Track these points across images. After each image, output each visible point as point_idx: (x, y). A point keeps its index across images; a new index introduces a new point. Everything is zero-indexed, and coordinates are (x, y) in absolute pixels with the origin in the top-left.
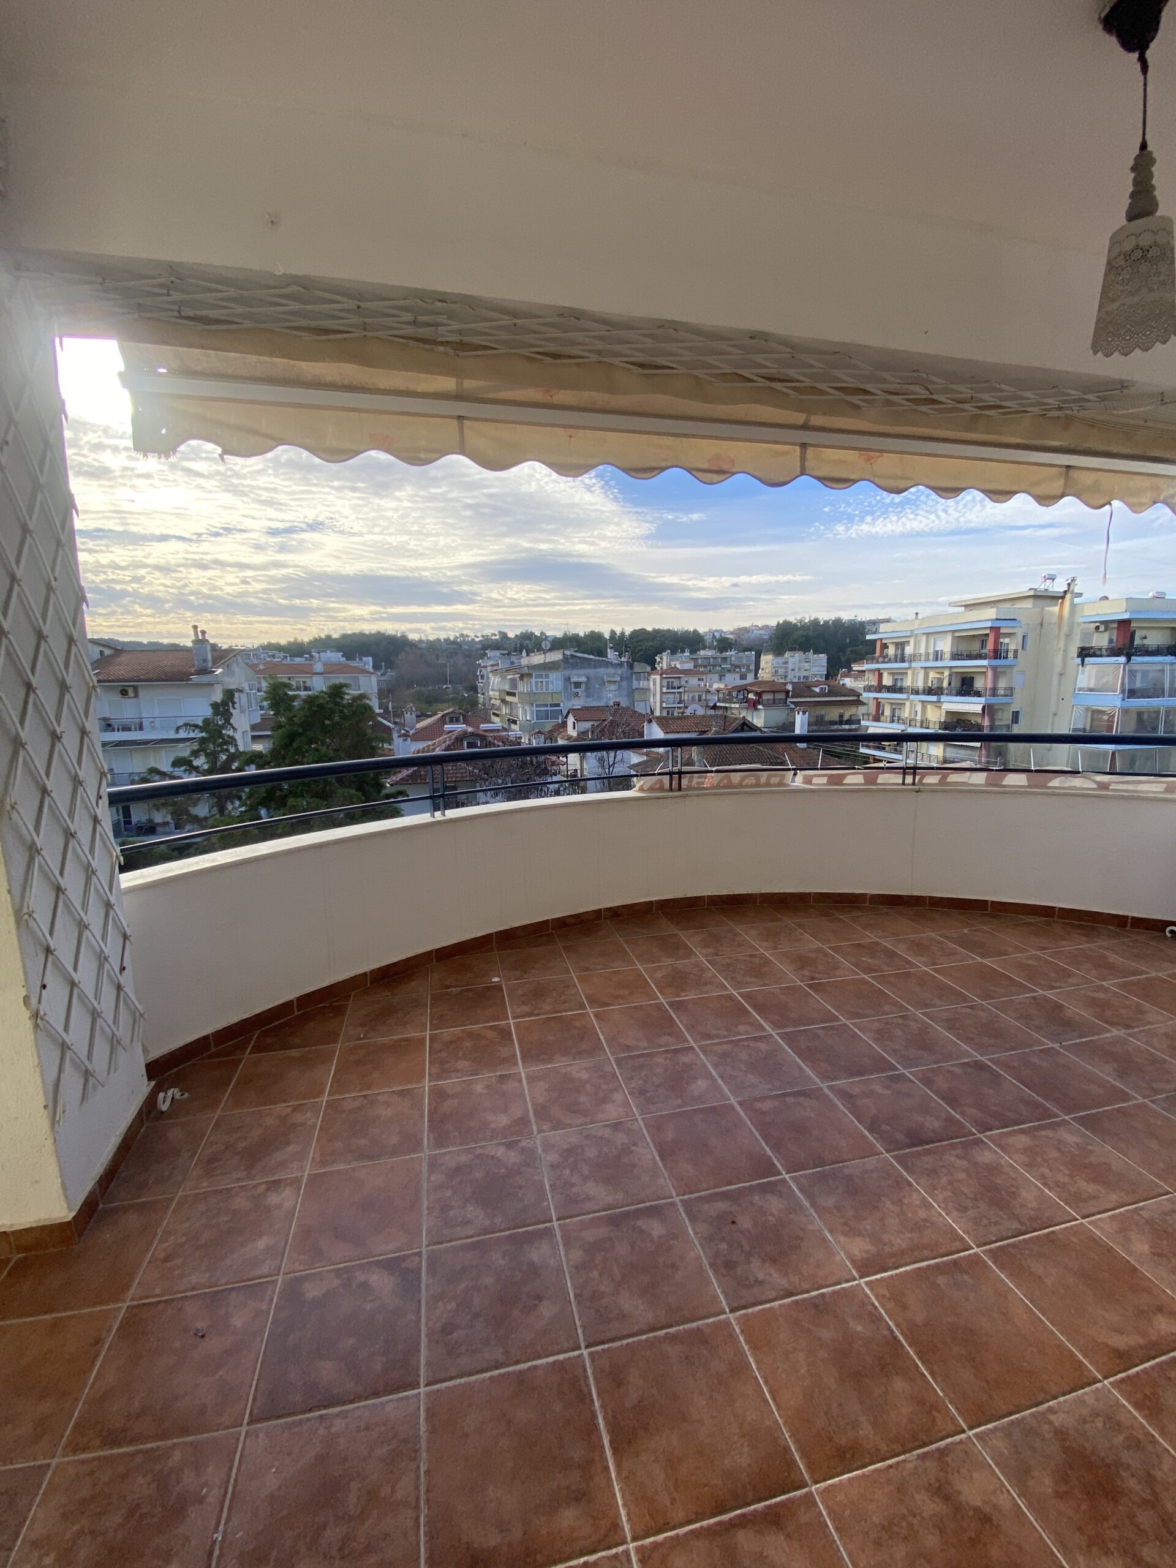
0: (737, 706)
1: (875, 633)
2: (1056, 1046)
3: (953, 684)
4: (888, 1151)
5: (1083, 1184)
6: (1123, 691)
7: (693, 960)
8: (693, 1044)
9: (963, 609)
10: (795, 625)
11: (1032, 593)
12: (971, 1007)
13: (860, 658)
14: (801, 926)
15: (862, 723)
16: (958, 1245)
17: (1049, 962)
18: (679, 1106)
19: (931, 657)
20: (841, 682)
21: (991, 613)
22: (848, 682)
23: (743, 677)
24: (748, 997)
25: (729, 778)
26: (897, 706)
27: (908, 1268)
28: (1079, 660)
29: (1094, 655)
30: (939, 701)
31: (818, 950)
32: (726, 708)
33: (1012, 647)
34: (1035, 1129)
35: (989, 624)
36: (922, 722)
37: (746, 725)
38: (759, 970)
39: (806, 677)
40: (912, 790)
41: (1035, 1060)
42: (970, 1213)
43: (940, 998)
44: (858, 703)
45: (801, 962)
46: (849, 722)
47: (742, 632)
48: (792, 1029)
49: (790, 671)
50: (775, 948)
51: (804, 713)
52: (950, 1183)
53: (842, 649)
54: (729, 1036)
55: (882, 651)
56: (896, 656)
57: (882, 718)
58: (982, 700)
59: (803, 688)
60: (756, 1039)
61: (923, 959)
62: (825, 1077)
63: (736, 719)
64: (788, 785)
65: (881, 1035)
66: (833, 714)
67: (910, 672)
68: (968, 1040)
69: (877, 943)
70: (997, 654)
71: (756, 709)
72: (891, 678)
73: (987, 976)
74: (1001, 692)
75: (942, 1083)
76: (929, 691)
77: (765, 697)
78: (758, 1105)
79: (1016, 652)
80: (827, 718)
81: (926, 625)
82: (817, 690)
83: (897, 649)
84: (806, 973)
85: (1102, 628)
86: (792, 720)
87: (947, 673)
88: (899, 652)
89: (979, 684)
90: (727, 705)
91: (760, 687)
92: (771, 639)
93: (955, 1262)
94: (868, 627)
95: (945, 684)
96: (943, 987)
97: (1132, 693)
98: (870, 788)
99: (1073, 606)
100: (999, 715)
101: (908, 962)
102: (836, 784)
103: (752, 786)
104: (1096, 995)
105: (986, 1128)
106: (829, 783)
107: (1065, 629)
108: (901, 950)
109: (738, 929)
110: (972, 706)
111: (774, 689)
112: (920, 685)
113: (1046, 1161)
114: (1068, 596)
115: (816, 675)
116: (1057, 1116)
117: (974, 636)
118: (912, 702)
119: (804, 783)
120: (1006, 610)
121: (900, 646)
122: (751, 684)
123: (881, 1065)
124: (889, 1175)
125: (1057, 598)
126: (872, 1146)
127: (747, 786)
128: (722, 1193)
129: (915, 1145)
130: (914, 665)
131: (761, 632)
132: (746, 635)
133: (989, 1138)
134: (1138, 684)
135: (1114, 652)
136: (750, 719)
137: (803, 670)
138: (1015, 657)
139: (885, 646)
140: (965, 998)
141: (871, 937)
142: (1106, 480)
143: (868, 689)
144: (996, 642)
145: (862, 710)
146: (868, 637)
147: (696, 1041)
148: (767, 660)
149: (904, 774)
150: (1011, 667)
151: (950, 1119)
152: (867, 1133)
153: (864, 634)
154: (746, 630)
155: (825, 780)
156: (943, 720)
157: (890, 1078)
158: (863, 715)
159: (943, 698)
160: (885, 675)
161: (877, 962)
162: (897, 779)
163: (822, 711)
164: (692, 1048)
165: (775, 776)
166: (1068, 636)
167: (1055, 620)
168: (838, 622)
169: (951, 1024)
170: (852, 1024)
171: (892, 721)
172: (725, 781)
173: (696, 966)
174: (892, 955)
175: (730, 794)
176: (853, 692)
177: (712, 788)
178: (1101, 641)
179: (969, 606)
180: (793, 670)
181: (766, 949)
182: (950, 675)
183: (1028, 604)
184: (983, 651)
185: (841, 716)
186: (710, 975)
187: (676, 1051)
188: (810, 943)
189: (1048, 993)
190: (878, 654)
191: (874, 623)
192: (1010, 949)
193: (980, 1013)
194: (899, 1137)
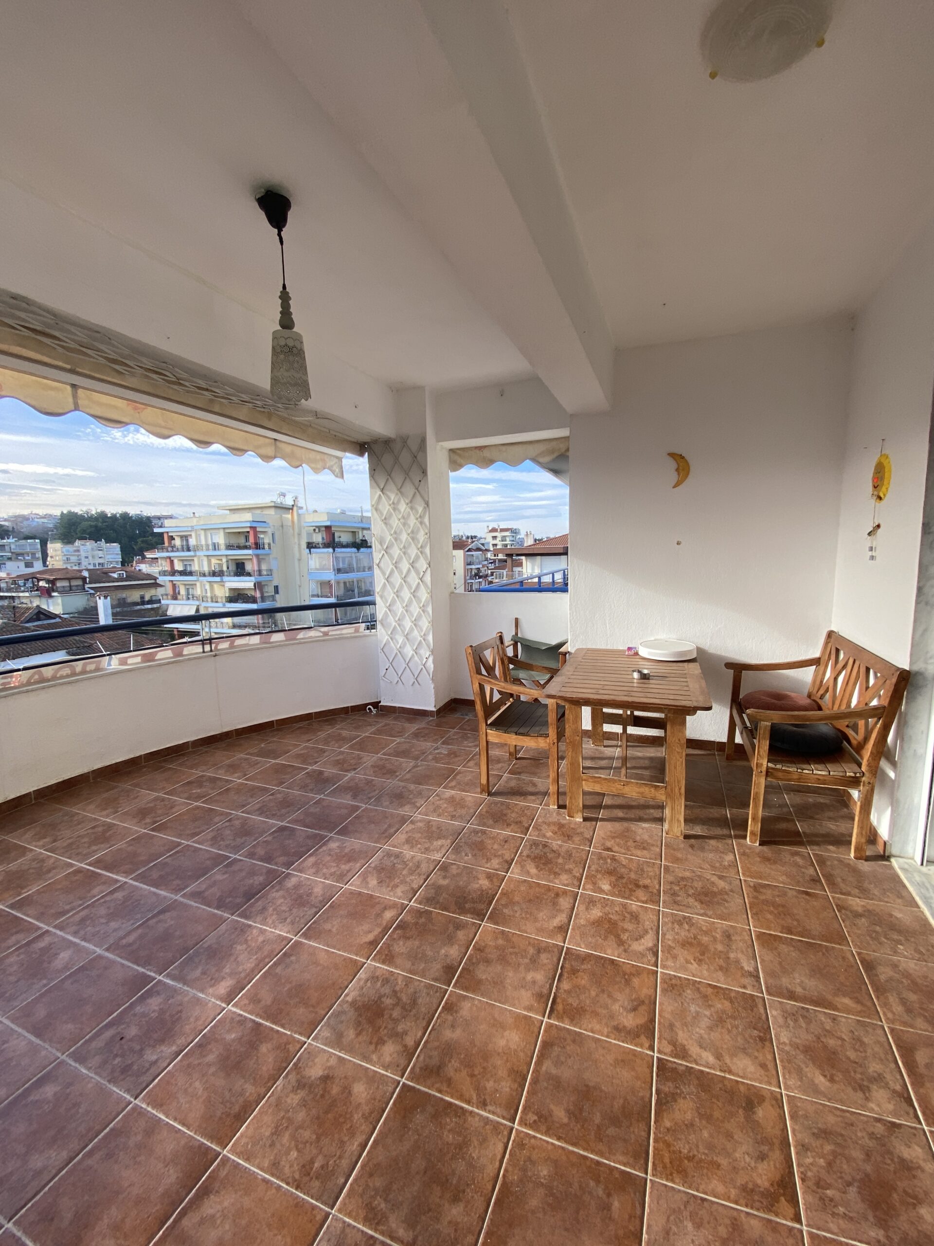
0: (27, 594)
1: (161, 527)
2: (322, 796)
3: (230, 568)
4: (232, 915)
5: (343, 867)
6: (334, 570)
7: (29, 856)
8: (46, 928)
9: (228, 512)
10: (81, 516)
11: (273, 504)
12: (272, 794)
13: (152, 547)
14: (137, 785)
15: (163, 602)
16: (284, 943)
17: (313, 748)
18: (45, 986)
19: (211, 547)
20: (138, 568)
21: (248, 517)
22: (144, 568)
23: (28, 565)
24: (97, 863)
25: (40, 673)
26: (189, 587)
27: (258, 977)
28: (308, 550)
29: (315, 547)
30: (222, 581)
31: (156, 799)
32: (13, 598)
33: (266, 541)
34: (317, 850)
35: (249, 525)
36: (212, 598)
37: (41, 614)
38: (104, 835)
39: (102, 564)
40: (211, 656)
41: (312, 810)
42: (289, 920)
43: (252, 797)
44: (156, 585)
45: (142, 814)
46: (150, 602)
47: (20, 520)
48: (144, 869)
49: (83, 559)
50: (117, 812)
51: (106, 597)
52: (274, 910)
53: (133, 538)
54: (84, 903)
55: (170, 543)
56: (182, 546)
57: (179, 597)
58: (252, 578)
59: (100, 575)
60: (112, 893)
61: (236, 775)
62: (177, 890)
63: (28, 609)
64: (106, 669)
65: (214, 841)
66: (134, 596)
67: (196, 559)
68: (273, 816)
69: (203, 776)
70: (258, 546)
71: (51, 596)
72: (181, 564)
73: (280, 770)
74: (265, 573)
75: (261, 851)
76: (214, 574)
77: (59, 584)
78: (124, 942)
79: (269, 544)
80: (129, 600)
81: (202, 522)
82: (115, 575)
83: (182, 541)
84: (148, 820)
85: (317, 530)
86: (93, 605)
87: (224, 560)
88: (185, 543)
89: (249, 567)
90: (14, 594)
91: (52, 575)
92: (56, 527)
93: (285, 954)
94: (154, 522)
95: (225, 568)
96: (254, 788)
97: (339, 571)
98: (180, 658)
99: (299, 515)
100: (266, 589)
101: (227, 781)
102: (149, 661)
103: (68, 676)
104: (338, 758)
105: (289, 865)
106: (143, 661)
107: (296, 531)
108: (221, 774)
109: (75, 810)
110: (246, 583)
111: (68, 576)
112: (206, 569)
113: (324, 865)
114: (295, 508)
115: (111, 562)
116: (326, 836)
117: (239, 533)
118: (201, 582)
119: (120, 664)
120: (259, 515)
121: (185, 538)
122: (40, 572)
123: (218, 860)
124: (236, 929)
125: (289, 509)
126: (221, 917)
127: (62, 677)
128: (106, 1025)
129: (250, 900)
130: (198, 553)
131: (43, 520)
132: (25, 523)
133: (293, 870)
134: (341, 566)
135: (326, 545)
136: (44, 607)
137: (97, 558)
138: (270, 548)
139: (172, 538)
140: (266, 790)
141: (197, 773)
142: (298, 451)
143: (164, 573)
144: (256, 537)
145: (160, 591)
146: (156, 530)
147: (48, 925)
148: (55, 548)
149: (203, 645)
150: (268, 555)
151: (270, 872)
152: (216, 911)
153: (152, 527)
154: (25, 518)
155: (139, 659)
156: (227, 595)
157: (227, 866)
158: (162, 595)
159: (225, 578)
160: (176, 561)
161: (204, 790)
162: (198, 649)
163: (124, 594)
164: (47, 931)
165: (91, 663)
166: (299, 534)
167: (290, 524)
168: (125, 516)
169: (261, 811)
170: (193, 842)
171: (188, 599)
172: (36, 677)
173: (34, 860)
174: (213, 780)
175: (44, 688)
176: (149, 576)
177: (23, 685)
178: (318, 538)
179: (234, 510)
180: (87, 557)
181: (107, 816)
182: (227, 561)
183: (272, 512)
184: (247, 544)
185: (142, 597)
186: (52, 861)
187: (29, 944)
188: (147, 796)
189: (315, 767)
190: (166, 544)
191: (159, 518)
192: (291, 748)
193: (279, 796)
194: (238, 900)
